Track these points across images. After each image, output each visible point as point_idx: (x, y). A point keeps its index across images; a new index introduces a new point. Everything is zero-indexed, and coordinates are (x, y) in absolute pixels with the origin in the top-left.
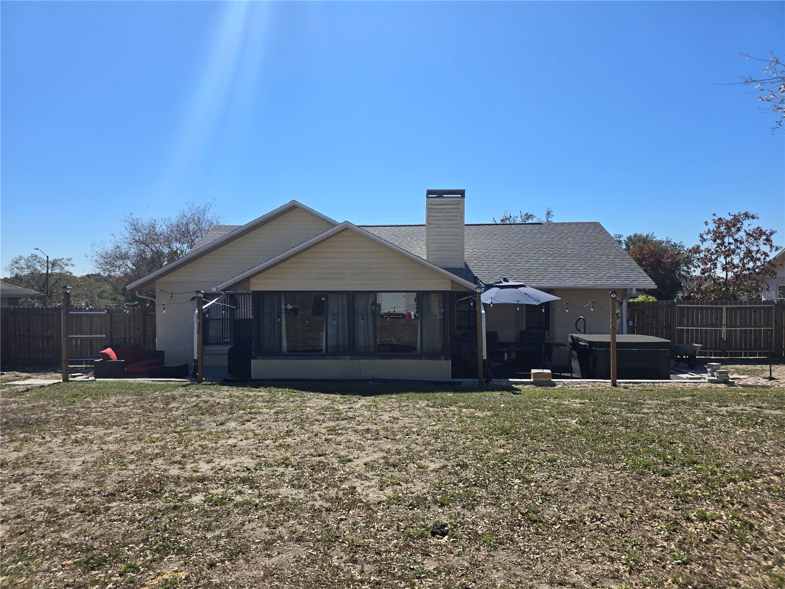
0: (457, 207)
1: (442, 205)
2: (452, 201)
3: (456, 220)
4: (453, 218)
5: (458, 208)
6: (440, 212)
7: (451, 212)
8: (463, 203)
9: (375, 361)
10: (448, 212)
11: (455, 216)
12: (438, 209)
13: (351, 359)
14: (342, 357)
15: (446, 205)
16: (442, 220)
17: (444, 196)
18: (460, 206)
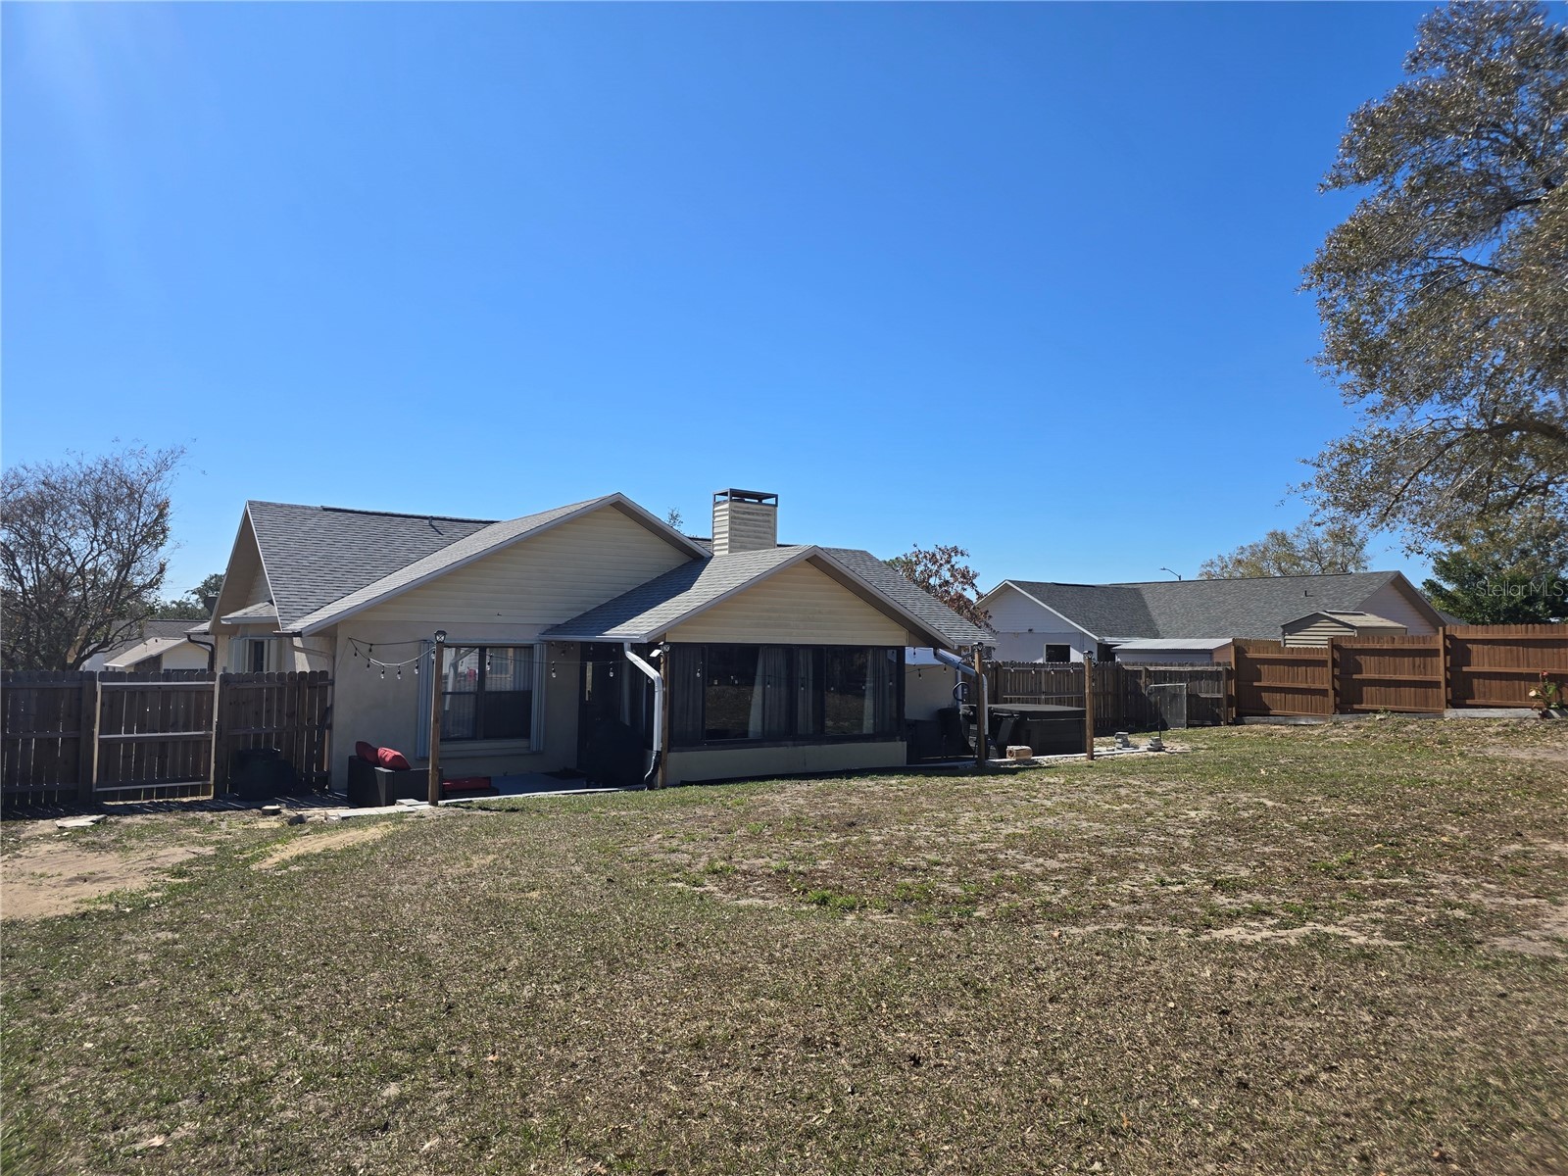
0: (767, 518)
1: (749, 513)
2: (761, 510)
3: (765, 539)
4: (762, 535)
5: (769, 521)
6: (746, 525)
7: (760, 526)
8: (775, 514)
9: (823, 746)
10: (756, 526)
11: (765, 533)
12: (743, 519)
13: (794, 745)
14: (783, 743)
15: (753, 514)
16: (748, 537)
17: (746, 500)
18: (771, 519)
